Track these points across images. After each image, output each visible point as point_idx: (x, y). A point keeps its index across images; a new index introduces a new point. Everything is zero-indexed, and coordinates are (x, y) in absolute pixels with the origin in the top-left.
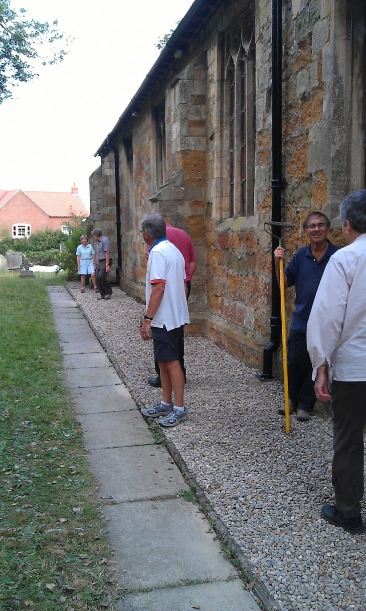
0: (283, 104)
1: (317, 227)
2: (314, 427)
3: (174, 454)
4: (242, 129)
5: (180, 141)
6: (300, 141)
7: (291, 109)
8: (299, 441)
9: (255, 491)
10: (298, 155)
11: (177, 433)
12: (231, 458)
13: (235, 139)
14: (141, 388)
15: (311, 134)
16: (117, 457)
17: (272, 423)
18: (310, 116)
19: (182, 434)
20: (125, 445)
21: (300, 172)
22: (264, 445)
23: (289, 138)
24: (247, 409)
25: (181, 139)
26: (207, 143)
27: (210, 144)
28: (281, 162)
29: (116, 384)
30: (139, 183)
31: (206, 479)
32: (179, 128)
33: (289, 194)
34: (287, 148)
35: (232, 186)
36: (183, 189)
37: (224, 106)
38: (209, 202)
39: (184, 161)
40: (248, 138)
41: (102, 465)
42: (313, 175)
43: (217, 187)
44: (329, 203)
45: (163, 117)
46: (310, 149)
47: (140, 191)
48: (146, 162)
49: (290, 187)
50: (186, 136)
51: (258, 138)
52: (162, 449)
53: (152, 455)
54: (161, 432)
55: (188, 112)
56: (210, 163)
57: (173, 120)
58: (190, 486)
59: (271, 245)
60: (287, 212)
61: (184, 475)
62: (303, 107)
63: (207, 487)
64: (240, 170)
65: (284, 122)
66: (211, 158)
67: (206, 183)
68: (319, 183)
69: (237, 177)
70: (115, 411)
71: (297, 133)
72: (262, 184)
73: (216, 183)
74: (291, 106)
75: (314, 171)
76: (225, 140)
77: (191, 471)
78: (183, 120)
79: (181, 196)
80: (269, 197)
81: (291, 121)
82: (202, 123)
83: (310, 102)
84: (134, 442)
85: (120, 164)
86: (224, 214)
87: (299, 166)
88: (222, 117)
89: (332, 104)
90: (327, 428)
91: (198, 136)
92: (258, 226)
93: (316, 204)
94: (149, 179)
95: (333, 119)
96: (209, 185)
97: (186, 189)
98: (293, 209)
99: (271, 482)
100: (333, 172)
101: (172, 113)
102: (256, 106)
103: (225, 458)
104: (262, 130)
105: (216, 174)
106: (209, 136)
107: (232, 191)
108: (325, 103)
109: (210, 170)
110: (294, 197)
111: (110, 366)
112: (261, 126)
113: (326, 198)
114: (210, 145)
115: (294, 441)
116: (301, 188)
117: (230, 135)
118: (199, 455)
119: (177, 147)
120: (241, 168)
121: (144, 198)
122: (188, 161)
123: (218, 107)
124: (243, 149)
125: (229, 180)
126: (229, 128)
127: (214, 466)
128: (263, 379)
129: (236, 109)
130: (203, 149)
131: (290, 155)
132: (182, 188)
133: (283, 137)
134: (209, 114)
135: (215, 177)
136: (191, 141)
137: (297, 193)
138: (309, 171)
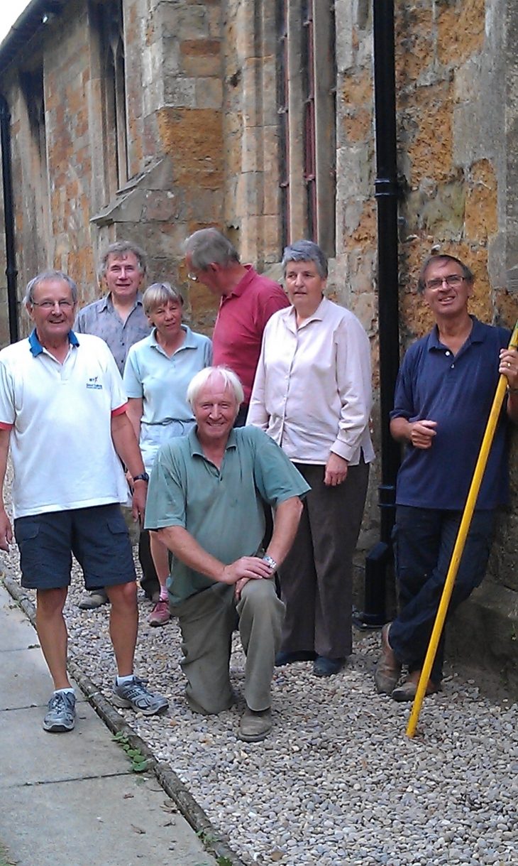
0: (397, 12)
1: (444, 283)
2: (481, 724)
3: (177, 792)
4: (305, 61)
5: (162, 89)
6: (437, 95)
7: (415, 24)
8: (450, 756)
9: (360, 862)
10: (432, 127)
11: (181, 747)
12: (302, 796)
13: (289, 85)
14: (89, 653)
15: (459, 80)
16: (49, 804)
17: (389, 720)
18: (457, 40)
19: (192, 749)
20: (64, 777)
21: (438, 165)
22: (375, 767)
23: (411, 88)
24: (334, 693)
25: (166, 83)
26: (225, 91)
27: (232, 95)
28: (395, 142)
29: (31, 647)
30: (60, 180)
31: (250, 842)
32: (159, 59)
33: (413, 212)
34: (408, 111)
35: (284, 189)
36: (170, 195)
37: (263, 8)
38: (232, 227)
39: (172, 134)
40: (319, 83)
41: (16, 819)
42: (466, 170)
43: (249, 192)
44: (502, 233)
45: (118, 27)
46: (457, 114)
47: (63, 197)
48: (77, 131)
49: (415, 196)
50: (175, 77)
51: (341, 86)
52: (148, 784)
53: (126, 797)
54: (145, 748)
55: (180, 20)
56: (232, 138)
57: (145, 39)
58: (217, 857)
59: (377, 325)
60: (410, 252)
61: (201, 836)
62: (441, 20)
63: (255, 858)
64: (302, 155)
65: (399, 52)
66: (235, 126)
67: (223, 183)
68: (480, 189)
69: (295, 171)
70: (33, 706)
71: (428, 77)
72: (353, 189)
73: (248, 185)
74: (414, 18)
75: (468, 163)
76: (267, 87)
77: (217, 827)
78: (169, 40)
79: (166, 212)
80: (369, 216)
81: (416, 50)
82: (213, 47)
83: (457, 11)
84: (84, 771)
85: (12, 133)
86: (266, 253)
87: (435, 150)
88: (257, 34)
89: (504, 16)
90: (509, 727)
91: (204, 77)
92: (346, 282)
93: (474, 236)
94: (85, 170)
95: (508, 48)
96: (232, 189)
97: (177, 198)
98: (425, 245)
99: (392, 842)
100: (509, 166)
101: (143, 21)
102: (336, 13)
103: (289, 797)
104: (351, 68)
105: (247, 163)
106: (229, 78)
107: (284, 202)
108: (489, 14)
109: (233, 154)
110: (426, 220)
111: (11, 607)
112: (349, 58)
113: (496, 221)
114: (231, 98)
115: (440, 757)
116: (441, 199)
117: (277, 75)
118: (232, 793)
119: (154, 102)
120: (305, 149)
121: (73, 214)
122: (181, 134)
123: (248, 12)
124: (308, 108)
125: (276, 176)
126: (274, 60)
127: (265, 814)
128: (365, 625)
129: (291, 17)
130: (217, 106)
131: (416, 125)
132: (169, 193)
133: (397, 86)
134: (227, 27)
135: (244, 169)
136: (188, 86)
137: (432, 211)
138: (458, 163)
